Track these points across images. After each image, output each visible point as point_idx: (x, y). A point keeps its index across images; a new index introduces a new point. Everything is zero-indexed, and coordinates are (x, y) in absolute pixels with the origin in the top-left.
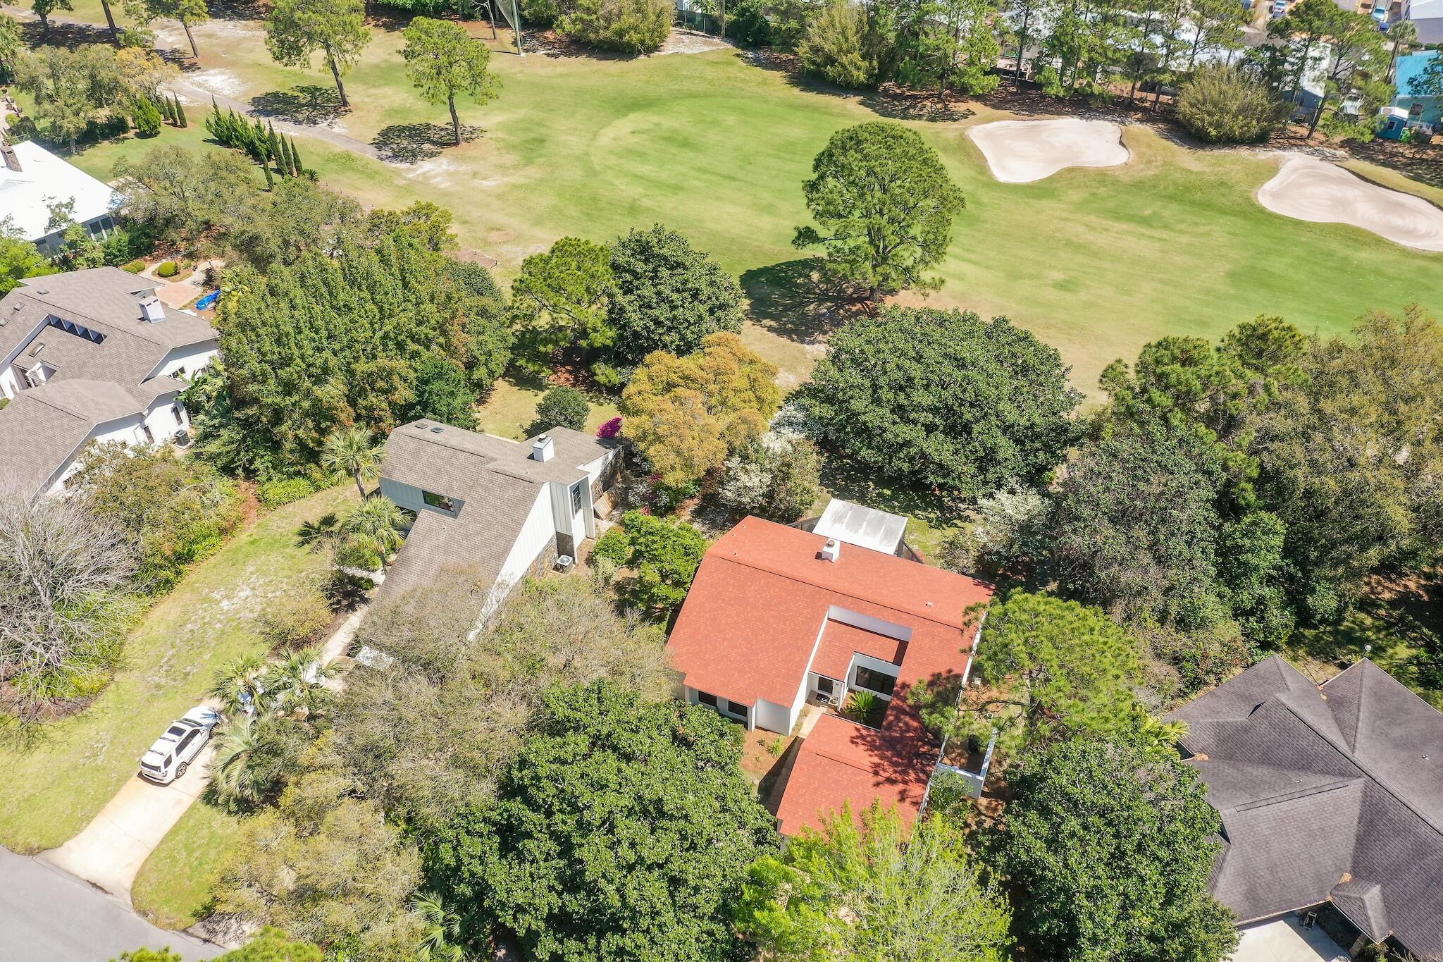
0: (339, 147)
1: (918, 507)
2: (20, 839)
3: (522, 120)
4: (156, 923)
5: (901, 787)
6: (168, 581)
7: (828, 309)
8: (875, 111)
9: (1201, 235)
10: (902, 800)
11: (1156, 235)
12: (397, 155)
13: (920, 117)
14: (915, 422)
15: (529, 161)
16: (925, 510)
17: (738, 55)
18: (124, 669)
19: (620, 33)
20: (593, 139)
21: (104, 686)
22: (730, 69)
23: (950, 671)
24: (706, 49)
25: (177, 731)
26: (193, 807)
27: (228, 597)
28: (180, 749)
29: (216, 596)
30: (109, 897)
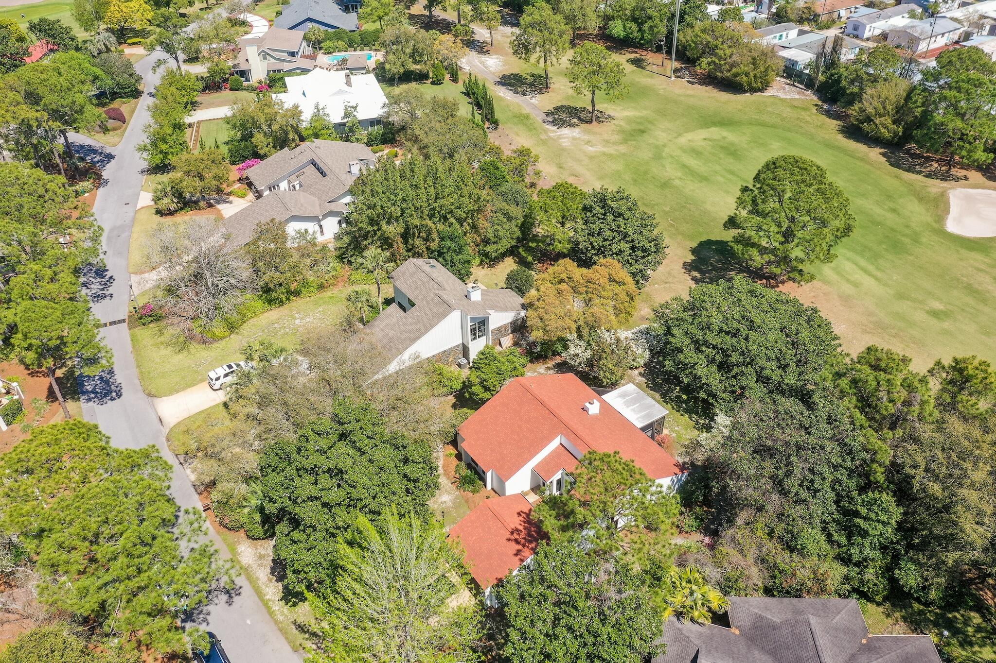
0: (526, 110)
2: (150, 388)
3: (642, 117)
4: (169, 446)
6: (281, 301)
8: (888, 161)
12: (554, 122)
15: (625, 141)
17: (816, 105)
18: (237, 333)
19: (736, 75)
20: (675, 138)
21: (224, 337)
22: (803, 113)
24: (797, 97)
25: (230, 367)
26: (217, 405)
27: (301, 318)
28: (226, 375)
29: (297, 316)
30: (161, 427)
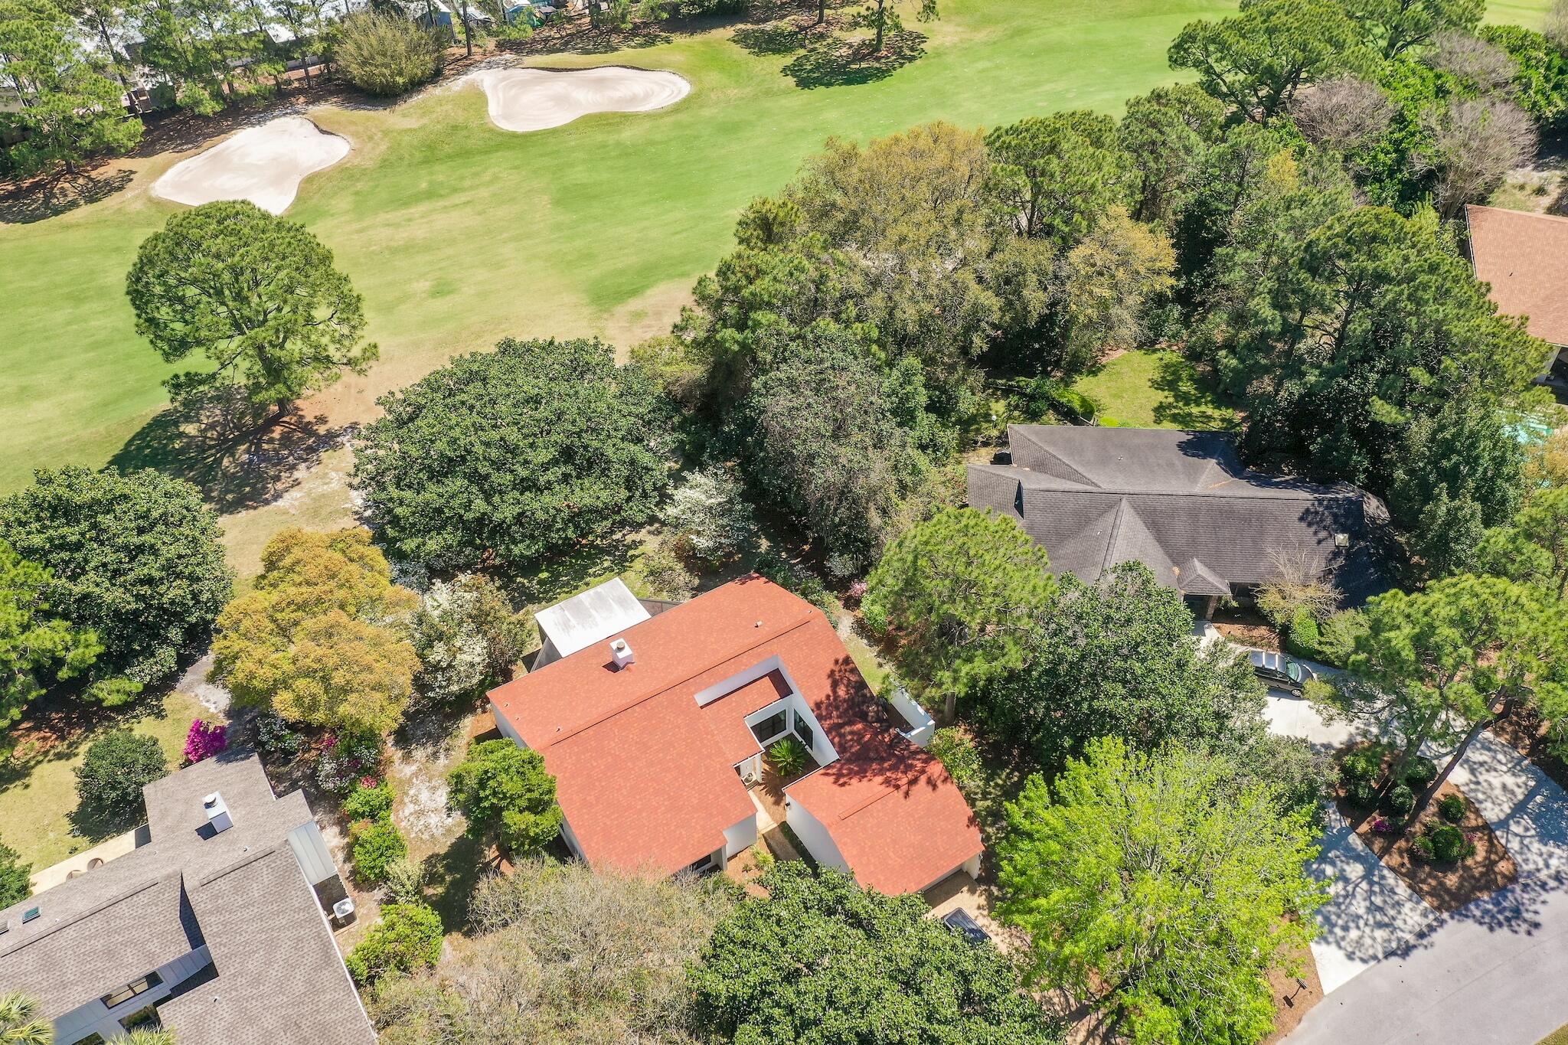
1: (586, 567)
5: (923, 779)
7: (248, 451)
9: (491, 182)
10: (935, 787)
11: (457, 202)
13: (73, 204)
14: (549, 486)
16: (595, 564)
23: (837, 662)
